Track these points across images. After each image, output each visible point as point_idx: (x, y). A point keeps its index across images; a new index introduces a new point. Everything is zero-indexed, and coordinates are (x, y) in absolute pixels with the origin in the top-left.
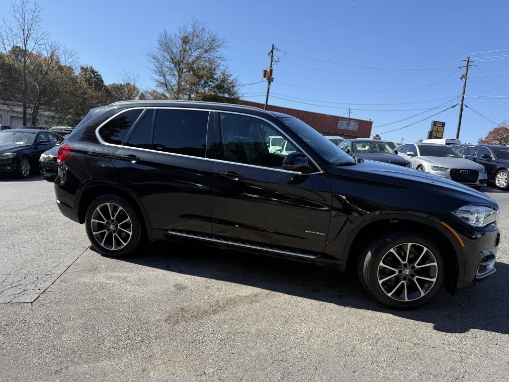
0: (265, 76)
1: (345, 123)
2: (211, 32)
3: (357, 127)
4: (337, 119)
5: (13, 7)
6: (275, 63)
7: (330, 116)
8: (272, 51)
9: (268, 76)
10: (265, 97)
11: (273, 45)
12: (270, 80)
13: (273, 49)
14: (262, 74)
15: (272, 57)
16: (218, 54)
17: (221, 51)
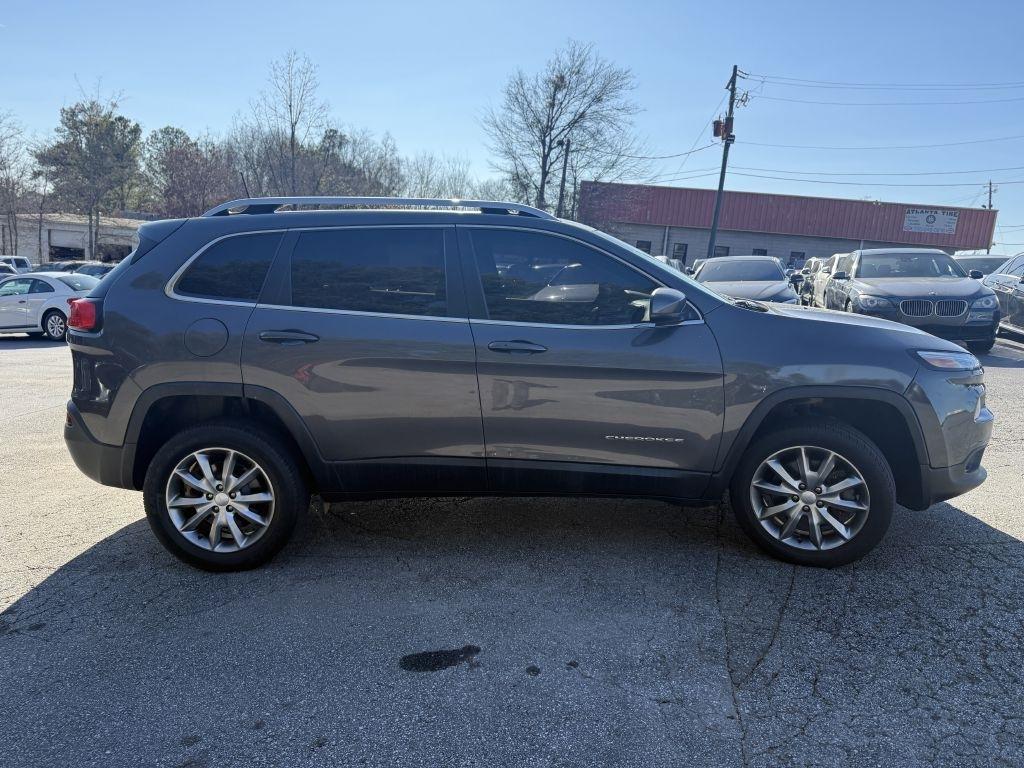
0: (716, 133)
1: (922, 218)
2: (599, 62)
3: (954, 227)
4: (900, 210)
5: (275, 70)
6: (741, 104)
7: (883, 203)
8: (733, 81)
9: (724, 130)
10: (719, 176)
11: (735, 67)
12: (729, 139)
13: (735, 74)
14: (711, 129)
15: (733, 90)
16: (621, 102)
17: (625, 97)
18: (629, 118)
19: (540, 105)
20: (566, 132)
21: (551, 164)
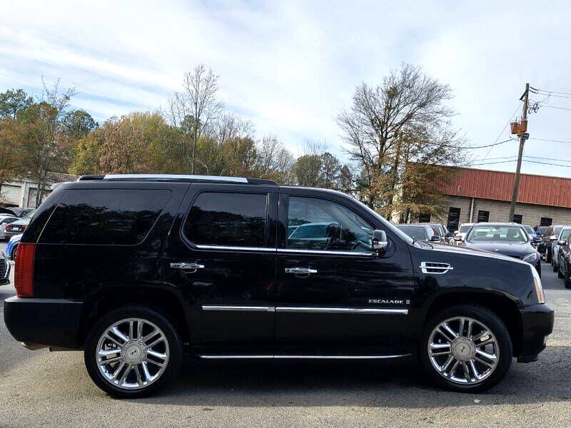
0: (514, 132)
2: (427, 80)
5: (187, 78)
6: (532, 111)
8: (526, 94)
9: (520, 130)
11: (528, 85)
12: (524, 136)
13: (527, 91)
14: (509, 128)
15: (526, 102)
16: (440, 108)
17: (444, 104)
18: (445, 119)
19: (380, 108)
20: (398, 127)
21: (386, 149)
